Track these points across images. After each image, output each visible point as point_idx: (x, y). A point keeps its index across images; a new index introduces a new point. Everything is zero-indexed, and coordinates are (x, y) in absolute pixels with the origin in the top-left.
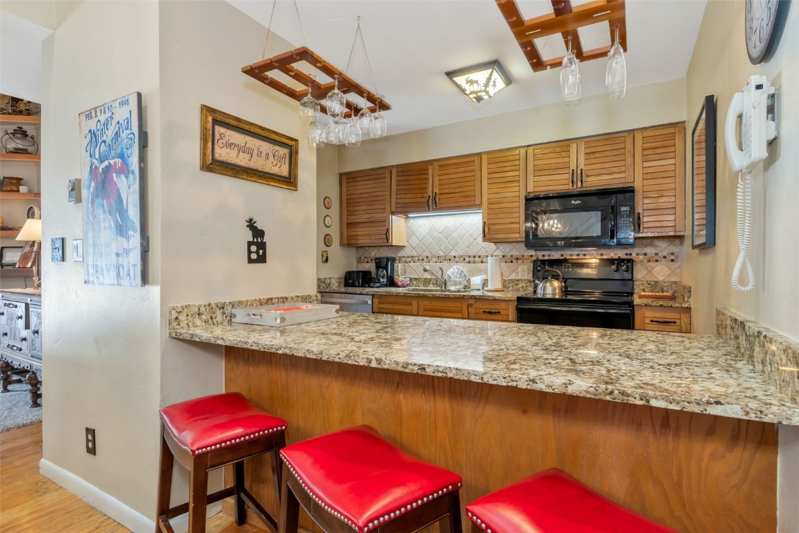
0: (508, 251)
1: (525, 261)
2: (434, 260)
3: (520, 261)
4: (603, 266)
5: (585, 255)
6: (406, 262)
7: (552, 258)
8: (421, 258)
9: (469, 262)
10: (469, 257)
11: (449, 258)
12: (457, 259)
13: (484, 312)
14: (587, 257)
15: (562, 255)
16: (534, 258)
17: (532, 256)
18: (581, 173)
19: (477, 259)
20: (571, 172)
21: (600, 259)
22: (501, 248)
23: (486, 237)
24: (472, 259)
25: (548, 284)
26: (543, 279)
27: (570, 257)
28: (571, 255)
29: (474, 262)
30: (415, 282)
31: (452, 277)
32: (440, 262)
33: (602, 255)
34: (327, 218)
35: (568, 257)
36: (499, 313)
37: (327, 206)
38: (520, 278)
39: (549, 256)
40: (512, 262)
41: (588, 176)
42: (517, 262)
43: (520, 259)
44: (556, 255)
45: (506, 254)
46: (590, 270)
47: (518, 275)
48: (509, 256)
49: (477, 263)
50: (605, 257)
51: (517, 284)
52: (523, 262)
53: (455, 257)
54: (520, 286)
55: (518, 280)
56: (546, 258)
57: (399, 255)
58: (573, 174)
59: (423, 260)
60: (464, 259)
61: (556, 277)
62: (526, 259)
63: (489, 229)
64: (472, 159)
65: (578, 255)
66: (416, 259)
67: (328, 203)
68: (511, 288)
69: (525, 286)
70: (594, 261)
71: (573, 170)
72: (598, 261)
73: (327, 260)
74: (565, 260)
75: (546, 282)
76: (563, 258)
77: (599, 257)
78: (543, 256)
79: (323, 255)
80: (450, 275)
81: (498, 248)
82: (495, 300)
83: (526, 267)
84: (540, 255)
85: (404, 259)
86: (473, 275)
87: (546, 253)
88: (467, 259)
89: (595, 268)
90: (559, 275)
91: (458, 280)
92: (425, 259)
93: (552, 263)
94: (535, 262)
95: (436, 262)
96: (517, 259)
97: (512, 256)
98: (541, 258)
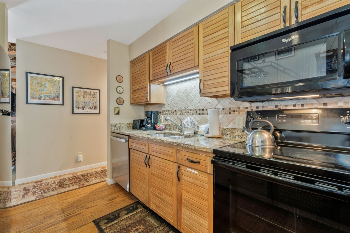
0: (227, 104)
1: (241, 113)
2: (179, 112)
3: (236, 113)
4: (328, 117)
5: (303, 105)
6: (165, 114)
7: (265, 109)
8: (172, 111)
9: (200, 114)
10: (200, 110)
11: (188, 111)
12: (192, 112)
13: (187, 159)
14: (305, 107)
15: (276, 106)
16: (249, 110)
17: (247, 108)
18: (296, 7)
19: (205, 111)
20: (282, 10)
21: (324, 109)
22: (221, 102)
23: (202, 93)
24: (201, 111)
25: (257, 135)
26: (253, 129)
27: (285, 108)
28: (286, 106)
29: (203, 114)
30: (169, 127)
31: (186, 125)
32: (183, 114)
33: (325, 104)
34: (119, 88)
35: (282, 108)
36: (199, 163)
37: (119, 81)
38: (236, 127)
39: (263, 107)
40: (230, 113)
41: (306, 7)
42: (234, 114)
43: (237, 111)
44: (269, 106)
45: (225, 107)
46: (309, 121)
47: (234, 124)
48: (228, 109)
49: (205, 114)
50: (329, 106)
51: (233, 133)
52: (239, 114)
53: (191, 110)
54: (236, 134)
55: (235, 129)
56: (260, 109)
57: (162, 110)
58: (285, 12)
59: (173, 112)
60: (197, 112)
61: (267, 128)
62: (241, 111)
63: (204, 85)
64: (192, 29)
65: (294, 106)
66: (170, 112)
67: (120, 79)
68: (229, 135)
69: (240, 134)
70: (315, 111)
71: (285, 7)
72: (320, 112)
73: (118, 113)
74: (281, 111)
75: (256, 133)
76: (277, 109)
77: (322, 107)
78: (257, 107)
79: (115, 110)
80: (185, 123)
81: (219, 102)
82: (195, 149)
83: (241, 118)
84: (254, 107)
85: (164, 112)
86: (202, 124)
87: (260, 104)
88: (198, 112)
89: (317, 119)
90: (269, 126)
91: (189, 127)
92: (175, 112)
93: (264, 114)
94: (248, 113)
95: (180, 114)
96: (234, 111)
97: (230, 109)
98: (255, 109)
